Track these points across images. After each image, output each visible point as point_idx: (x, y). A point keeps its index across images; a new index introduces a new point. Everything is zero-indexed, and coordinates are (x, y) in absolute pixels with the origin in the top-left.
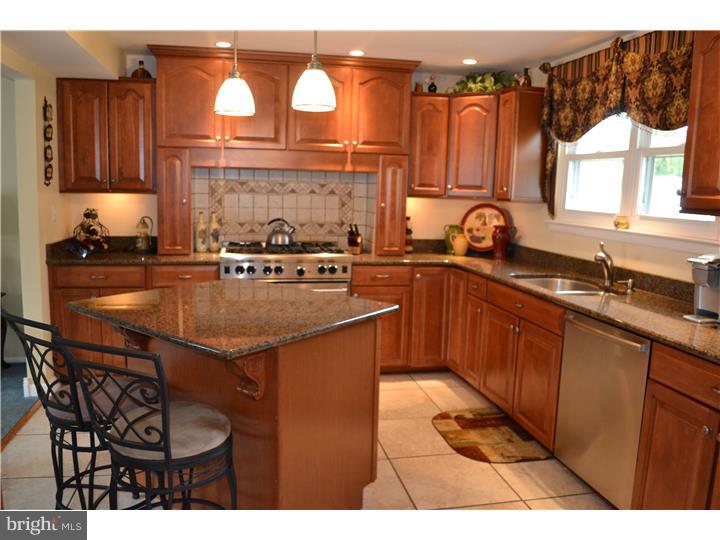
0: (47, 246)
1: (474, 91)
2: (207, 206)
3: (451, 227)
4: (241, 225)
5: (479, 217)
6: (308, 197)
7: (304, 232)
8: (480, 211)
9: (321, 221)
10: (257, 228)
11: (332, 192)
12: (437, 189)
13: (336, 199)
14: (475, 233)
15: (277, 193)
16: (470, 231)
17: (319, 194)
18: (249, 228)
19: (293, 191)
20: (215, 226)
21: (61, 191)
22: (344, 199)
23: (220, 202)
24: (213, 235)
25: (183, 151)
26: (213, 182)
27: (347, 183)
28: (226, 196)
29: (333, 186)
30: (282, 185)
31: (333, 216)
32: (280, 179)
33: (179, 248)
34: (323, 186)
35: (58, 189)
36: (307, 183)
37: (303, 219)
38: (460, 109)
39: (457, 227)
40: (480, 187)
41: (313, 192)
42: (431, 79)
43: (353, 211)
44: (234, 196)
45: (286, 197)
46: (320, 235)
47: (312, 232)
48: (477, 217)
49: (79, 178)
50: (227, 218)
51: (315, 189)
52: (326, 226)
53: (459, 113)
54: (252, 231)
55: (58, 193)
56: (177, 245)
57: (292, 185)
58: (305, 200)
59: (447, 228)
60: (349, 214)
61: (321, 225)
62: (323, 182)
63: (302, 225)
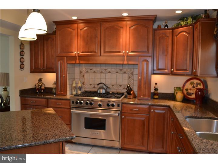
0: (20, 90)
1: (183, 25)
2: (79, 78)
3: (177, 88)
4: (91, 85)
5: (192, 83)
6: (115, 75)
7: (114, 88)
8: (192, 81)
9: (121, 84)
10: (96, 86)
11: (125, 73)
12: (167, 71)
13: (126, 76)
14: (189, 91)
15: (104, 73)
16: (187, 90)
17: (119, 73)
18: (93, 86)
19: (109, 72)
20: (80, 85)
21: (31, 72)
22: (130, 75)
23: (83, 76)
24: (79, 88)
25: (64, 58)
26: (81, 69)
27: (131, 69)
28: (85, 74)
29: (125, 70)
30: (105, 70)
31: (125, 83)
32: (105, 68)
33: (63, 93)
34: (121, 70)
35: (30, 72)
36: (115, 69)
37: (113, 83)
38: (177, 34)
39: (179, 88)
40: (186, 70)
41: (117, 72)
42: (166, 23)
43: (134, 80)
44: (88, 74)
45: (106, 74)
46: (120, 90)
47: (117, 88)
48: (190, 84)
49: (35, 68)
50: (86, 82)
51: (118, 71)
52: (122, 86)
53: (176, 36)
54: (94, 87)
55: (30, 73)
56: (62, 92)
57: (109, 70)
58: (114, 76)
59: (175, 88)
60: (132, 82)
61: (121, 86)
62: (121, 68)
63: (113, 86)
